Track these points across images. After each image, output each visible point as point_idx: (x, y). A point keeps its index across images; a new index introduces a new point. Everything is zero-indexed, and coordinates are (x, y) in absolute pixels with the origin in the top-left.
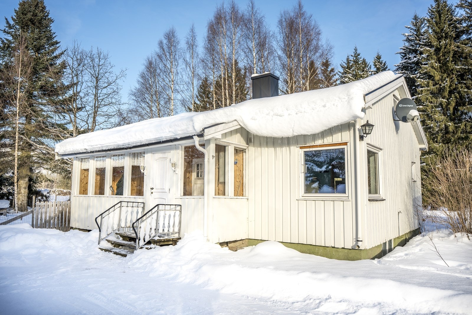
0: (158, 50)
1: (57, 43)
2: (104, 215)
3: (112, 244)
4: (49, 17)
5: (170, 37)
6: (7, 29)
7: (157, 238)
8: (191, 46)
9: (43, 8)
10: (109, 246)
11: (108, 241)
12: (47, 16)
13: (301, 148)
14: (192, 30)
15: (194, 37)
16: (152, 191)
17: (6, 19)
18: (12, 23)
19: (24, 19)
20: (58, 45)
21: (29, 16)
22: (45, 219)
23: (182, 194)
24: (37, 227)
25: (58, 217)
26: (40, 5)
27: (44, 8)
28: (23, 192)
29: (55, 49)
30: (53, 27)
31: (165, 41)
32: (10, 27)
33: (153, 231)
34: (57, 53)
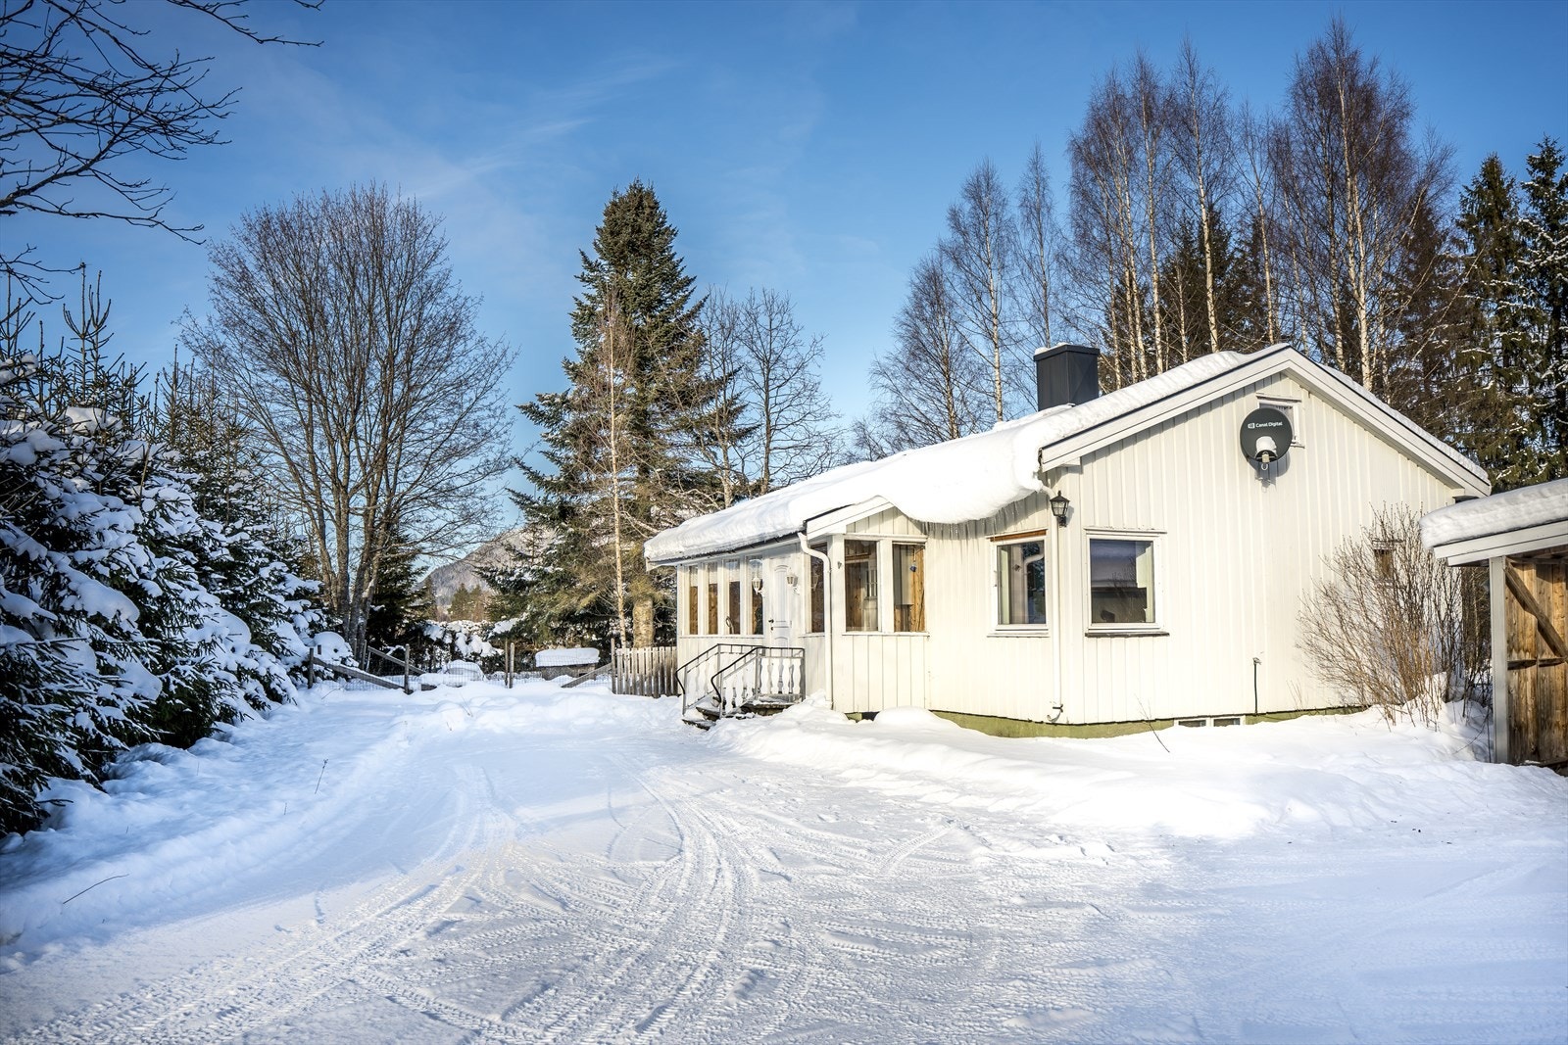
0: (948, 235)
1: (689, 281)
2: (689, 667)
3: (704, 714)
4: (667, 225)
5: (981, 191)
6: (586, 272)
7: (755, 703)
8: (1036, 211)
9: (652, 208)
10: (700, 716)
11: (699, 710)
12: (663, 223)
13: (992, 540)
14: (1036, 165)
15: (1040, 183)
16: (773, 625)
17: (583, 253)
18: (594, 257)
19: (616, 244)
20: (690, 288)
21: (624, 237)
22: (634, 680)
23: (810, 628)
24: (621, 692)
25: (657, 677)
26: (645, 203)
27: (655, 206)
28: (643, 632)
29: (685, 298)
30: (677, 247)
31: (967, 207)
32: (591, 267)
33: (749, 692)
34: (688, 307)
